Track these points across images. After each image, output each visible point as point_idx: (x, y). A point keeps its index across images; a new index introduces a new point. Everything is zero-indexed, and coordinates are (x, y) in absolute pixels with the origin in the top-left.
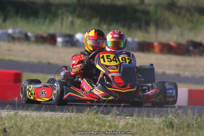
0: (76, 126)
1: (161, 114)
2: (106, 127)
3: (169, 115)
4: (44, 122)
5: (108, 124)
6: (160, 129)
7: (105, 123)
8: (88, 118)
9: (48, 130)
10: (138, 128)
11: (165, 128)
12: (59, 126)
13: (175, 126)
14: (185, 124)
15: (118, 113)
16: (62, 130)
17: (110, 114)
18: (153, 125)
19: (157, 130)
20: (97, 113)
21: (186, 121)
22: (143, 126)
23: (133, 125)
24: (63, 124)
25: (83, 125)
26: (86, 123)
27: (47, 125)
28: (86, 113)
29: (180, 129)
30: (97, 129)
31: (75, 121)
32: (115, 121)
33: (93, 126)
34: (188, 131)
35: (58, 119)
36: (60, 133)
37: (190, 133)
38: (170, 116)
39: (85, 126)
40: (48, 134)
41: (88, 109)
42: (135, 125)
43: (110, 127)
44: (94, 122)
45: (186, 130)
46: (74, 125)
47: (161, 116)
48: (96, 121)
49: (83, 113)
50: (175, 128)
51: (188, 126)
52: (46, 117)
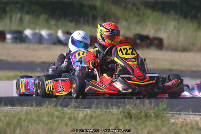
0: (36, 119)
1: (119, 105)
2: (66, 120)
3: (126, 106)
4: (4, 116)
5: (67, 116)
6: (118, 120)
7: (65, 116)
8: (47, 111)
9: (9, 124)
10: (98, 119)
11: (124, 118)
12: (20, 119)
13: (133, 117)
14: (143, 114)
15: (76, 105)
16: (23, 124)
17: (69, 107)
18: (112, 116)
19: (116, 120)
20: (56, 106)
21: (143, 111)
22: (102, 118)
23: (92, 117)
24: (23, 117)
25: (43, 118)
26: (46, 116)
27: (7, 119)
28: (45, 106)
29: (138, 119)
30: (57, 121)
31: (35, 115)
32: (74, 113)
33: (53, 118)
34: (146, 121)
35: (18, 113)
36: (21, 126)
37: (148, 123)
38: (128, 107)
39: (45, 119)
40: (9, 128)
41: (47, 102)
42: (94, 117)
43: (70, 119)
44: (54, 115)
45: (144, 119)
46: (34, 118)
47: (119, 107)
48: (56, 113)
49: (42, 107)
50: (133, 118)
51: (146, 116)
52: (6, 111)
